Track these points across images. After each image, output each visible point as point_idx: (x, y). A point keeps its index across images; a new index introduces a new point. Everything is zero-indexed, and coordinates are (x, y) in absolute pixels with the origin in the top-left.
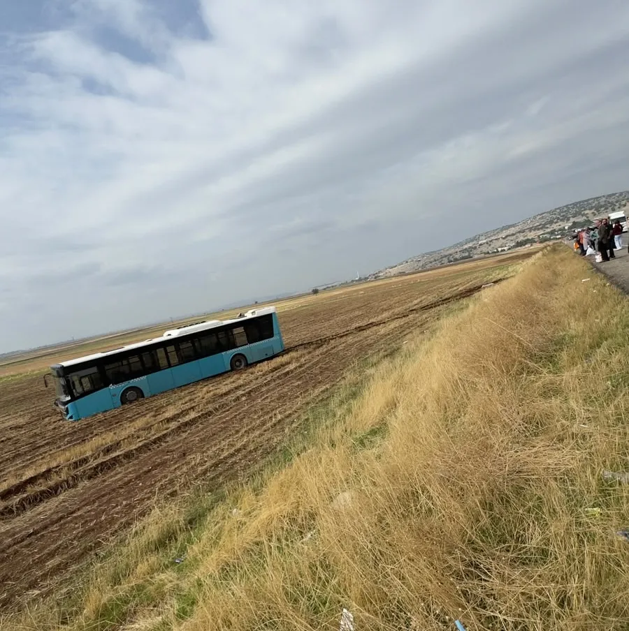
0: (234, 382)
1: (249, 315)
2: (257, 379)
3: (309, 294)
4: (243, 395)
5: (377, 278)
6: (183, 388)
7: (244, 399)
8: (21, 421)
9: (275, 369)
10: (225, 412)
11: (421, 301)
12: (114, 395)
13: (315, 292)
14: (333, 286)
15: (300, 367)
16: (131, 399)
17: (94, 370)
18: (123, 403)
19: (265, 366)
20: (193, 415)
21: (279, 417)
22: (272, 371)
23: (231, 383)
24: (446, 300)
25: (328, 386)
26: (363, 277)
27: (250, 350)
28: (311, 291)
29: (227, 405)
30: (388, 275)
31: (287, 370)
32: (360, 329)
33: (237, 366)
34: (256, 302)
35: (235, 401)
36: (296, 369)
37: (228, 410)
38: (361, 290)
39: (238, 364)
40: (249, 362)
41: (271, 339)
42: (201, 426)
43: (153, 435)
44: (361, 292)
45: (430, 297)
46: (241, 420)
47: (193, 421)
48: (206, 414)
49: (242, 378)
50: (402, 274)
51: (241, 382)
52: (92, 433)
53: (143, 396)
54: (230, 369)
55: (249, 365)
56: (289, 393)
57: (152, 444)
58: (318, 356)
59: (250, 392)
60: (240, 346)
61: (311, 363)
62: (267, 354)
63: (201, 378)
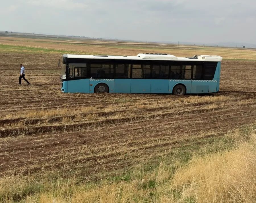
1: (200, 59)
2: (181, 107)
4: (159, 115)
6: (135, 95)
7: (157, 118)
9: (200, 104)
10: (137, 123)
12: (91, 85)
15: (216, 109)
16: (100, 91)
17: (84, 65)
18: (95, 92)
19: (194, 100)
20: (117, 117)
21: (159, 143)
22: (196, 105)
23: (163, 103)
25: (215, 134)
27: (191, 84)
29: (143, 118)
31: (206, 108)
33: (177, 92)
35: (150, 117)
36: (212, 109)
37: (139, 123)
39: (179, 91)
40: (187, 92)
41: (210, 81)
42: (114, 127)
43: (85, 121)
46: (138, 133)
47: (114, 121)
48: (125, 119)
49: (177, 102)
51: (169, 105)
52: (62, 105)
53: (108, 92)
54: (171, 92)
55: (187, 95)
56: (186, 127)
57: (78, 126)
58: (238, 105)
59: (166, 114)
60: (184, 79)
61: (226, 110)
62: (202, 91)
63: (149, 92)
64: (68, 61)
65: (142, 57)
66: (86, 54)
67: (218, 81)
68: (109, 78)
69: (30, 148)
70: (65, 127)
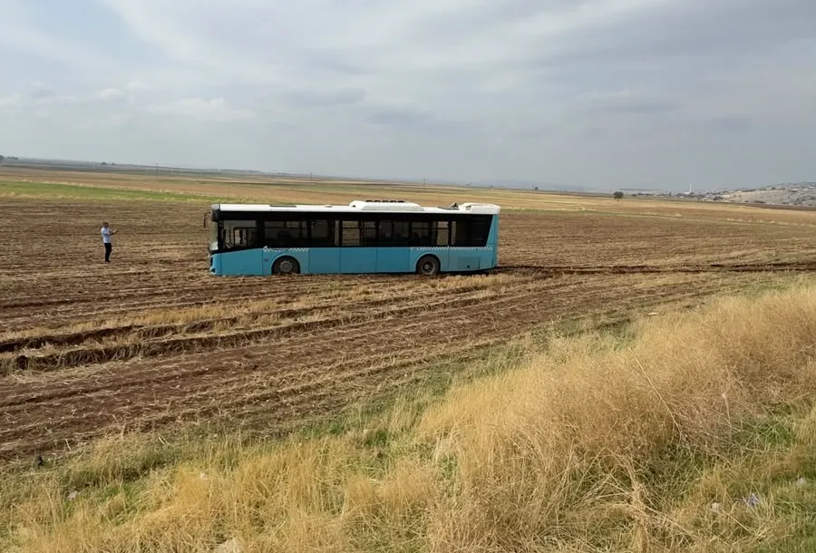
0: (403, 290)
1: (462, 210)
2: (431, 296)
3: (608, 196)
4: (392, 313)
5: (717, 199)
6: (348, 276)
7: (390, 318)
8: (177, 255)
9: (465, 290)
10: (352, 327)
11: (744, 255)
12: (267, 261)
13: (619, 196)
14: (647, 195)
15: (492, 299)
16: (284, 271)
17: (252, 223)
18: (274, 272)
19: (454, 282)
20: (316, 318)
21: (394, 362)
22: (458, 291)
23: (399, 290)
24: (779, 266)
25: (492, 342)
26: (696, 193)
27: (448, 254)
28: (613, 193)
29: (364, 318)
30: (737, 199)
31: (474, 297)
32: (620, 270)
33: (425, 270)
34: (536, 188)
35: (376, 317)
36: (485, 299)
37: (357, 327)
38: (679, 211)
39: (427, 267)
40: (441, 270)
41: (481, 249)
42: (311, 336)
43: (256, 327)
44: (678, 215)
45: (760, 254)
46: (355, 346)
47: (310, 326)
48: (331, 322)
49: (424, 287)
50: (760, 204)
51: (409, 293)
52: (211, 298)
53: (299, 272)
54: (414, 270)
55: (441, 274)
56: (442, 332)
57: (243, 338)
58: (529, 290)
59: (405, 311)
60: (436, 246)
61: (509, 299)
62: (468, 267)
63: (374, 271)
64: (221, 217)
65: (359, 206)
66: (255, 202)
67: (495, 250)
68: (300, 247)
69: (154, 381)
70: (219, 340)
